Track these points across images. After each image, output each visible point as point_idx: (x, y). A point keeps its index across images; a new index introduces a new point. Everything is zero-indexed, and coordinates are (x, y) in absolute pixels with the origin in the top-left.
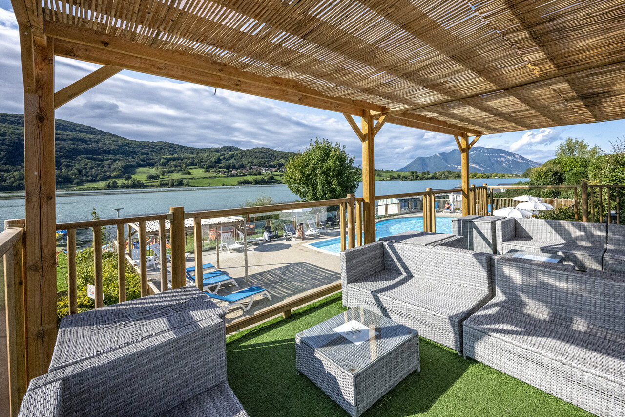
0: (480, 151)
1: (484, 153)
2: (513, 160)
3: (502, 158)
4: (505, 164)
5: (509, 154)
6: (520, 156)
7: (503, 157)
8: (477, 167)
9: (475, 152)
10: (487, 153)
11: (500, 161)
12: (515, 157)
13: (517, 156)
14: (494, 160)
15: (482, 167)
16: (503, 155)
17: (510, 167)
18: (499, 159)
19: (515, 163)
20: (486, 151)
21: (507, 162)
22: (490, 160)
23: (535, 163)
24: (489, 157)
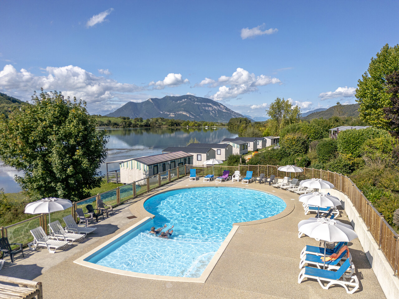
0: (190, 99)
1: (194, 101)
2: (218, 110)
3: (210, 108)
4: (212, 113)
5: (215, 103)
6: (224, 106)
7: (211, 106)
8: (188, 115)
9: (186, 100)
10: (197, 102)
11: (208, 110)
12: (220, 107)
13: (222, 106)
14: (203, 109)
15: (193, 115)
16: (211, 104)
17: (216, 116)
18: (207, 108)
19: (220, 112)
20: (196, 100)
21: (213, 112)
22: (199, 108)
23: (236, 113)
24: (198, 106)
